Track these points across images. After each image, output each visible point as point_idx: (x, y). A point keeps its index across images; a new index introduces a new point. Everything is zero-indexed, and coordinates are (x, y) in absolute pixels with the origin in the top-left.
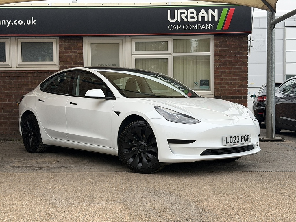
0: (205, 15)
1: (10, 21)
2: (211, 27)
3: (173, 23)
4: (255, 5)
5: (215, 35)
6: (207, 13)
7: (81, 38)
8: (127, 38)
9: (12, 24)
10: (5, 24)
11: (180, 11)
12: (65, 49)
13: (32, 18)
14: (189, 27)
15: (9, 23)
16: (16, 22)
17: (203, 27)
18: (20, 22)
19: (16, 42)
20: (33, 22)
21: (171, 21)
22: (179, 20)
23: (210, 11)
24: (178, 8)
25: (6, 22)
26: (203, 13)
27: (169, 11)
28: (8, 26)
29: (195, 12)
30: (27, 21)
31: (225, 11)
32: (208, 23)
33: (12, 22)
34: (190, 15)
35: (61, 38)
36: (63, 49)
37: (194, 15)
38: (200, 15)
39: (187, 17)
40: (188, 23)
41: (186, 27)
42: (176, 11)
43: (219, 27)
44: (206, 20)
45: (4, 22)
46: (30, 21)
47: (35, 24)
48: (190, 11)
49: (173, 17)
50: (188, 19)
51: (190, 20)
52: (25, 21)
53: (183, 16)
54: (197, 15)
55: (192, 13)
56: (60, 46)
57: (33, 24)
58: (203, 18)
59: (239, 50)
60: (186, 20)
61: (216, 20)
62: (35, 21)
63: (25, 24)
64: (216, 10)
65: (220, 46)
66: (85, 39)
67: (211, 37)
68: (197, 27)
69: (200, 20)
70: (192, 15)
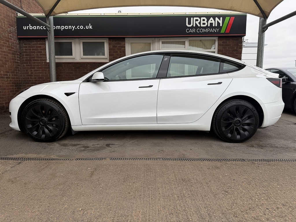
0: (213, 22)
1: (75, 26)
2: (217, 30)
3: (189, 28)
4: (253, 13)
5: (219, 37)
6: (215, 20)
7: (124, 38)
8: (157, 39)
9: (76, 28)
10: (71, 28)
11: (195, 18)
12: (113, 47)
13: (90, 24)
14: (201, 30)
15: (74, 28)
16: (79, 27)
17: (211, 30)
18: (82, 27)
19: (79, 41)
20: (91, 27)
21: (188, 26)
22: (194, 26)
23: (217, 19)
24: (194, 16)
25: (72, 27)
26: (211, 21)
27: (187, 19)
28: (73, 30)
29: (206, 20)
30: (86, 26)
31: (227, 19)
32: (215, 27)
33: (76, 27)
34: (202, 22)
35: (110, 38)
36: (112, 47)
37: (205, 22)
38: (210, 22)
39: (200, 23)
40: (201, 27)
41: (199, 30)
42: (192, 18)
43: (223, 31)
44: (214, 25)
45: (70, 27)
46: (88, 26)
47: (92, 28)
48: (202, 18)
49: (189, 23)
50: (200, 25)
51: (202, 25)
52: (84, 27)
53: (197, 22)
54: (207, 22)
55: (204, 20)
56: (109, 44)
57: (90, 28)
58: (211, 24)
59: (235, 48)
60: (199, 26)
61: (221, 25)
62: (91, 26)
63: (84, 28)
64: (221, 18)
65: (222, 45)
66: (126, 40)
67: (216, 38)
68: (207, 30)
69: (209, 25)
70: (204, 22)
